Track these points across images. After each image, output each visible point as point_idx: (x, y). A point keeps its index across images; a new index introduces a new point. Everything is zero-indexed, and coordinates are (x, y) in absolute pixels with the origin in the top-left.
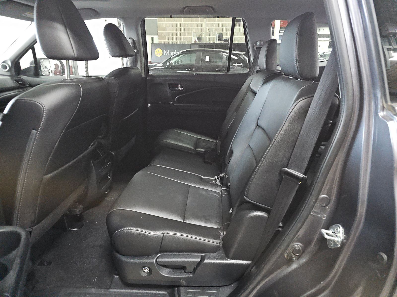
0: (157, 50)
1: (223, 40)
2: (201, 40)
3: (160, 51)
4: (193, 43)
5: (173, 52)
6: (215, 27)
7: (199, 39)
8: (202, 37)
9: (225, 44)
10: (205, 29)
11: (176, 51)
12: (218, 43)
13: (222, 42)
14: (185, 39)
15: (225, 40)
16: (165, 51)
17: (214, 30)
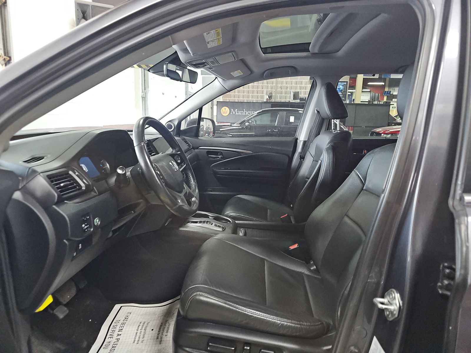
0: (223, 108)
1: (300, 99)
2: (271, 99)
3: (227, 109)
4: (264, 101)
5: (241, 111)
6: (287, 85)
7: (270, 97)
8: (273, 95)
9: (302, 103)
10: (277, 86)
11: (244, 109)
12: (293, 102)
13: (298, 101)
14: (253, 97)
15: (301, 99)
16: (232, 109)
17: (287, 88)
